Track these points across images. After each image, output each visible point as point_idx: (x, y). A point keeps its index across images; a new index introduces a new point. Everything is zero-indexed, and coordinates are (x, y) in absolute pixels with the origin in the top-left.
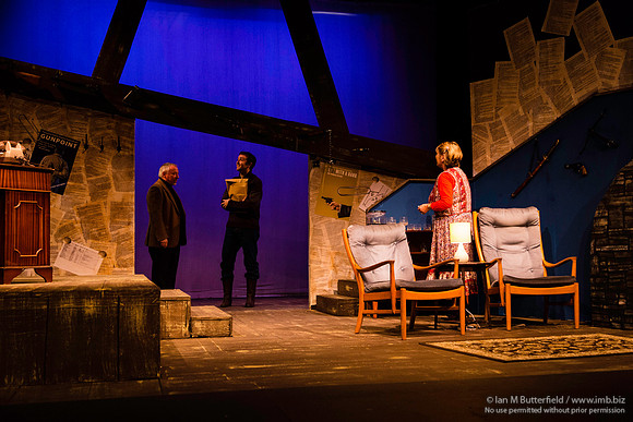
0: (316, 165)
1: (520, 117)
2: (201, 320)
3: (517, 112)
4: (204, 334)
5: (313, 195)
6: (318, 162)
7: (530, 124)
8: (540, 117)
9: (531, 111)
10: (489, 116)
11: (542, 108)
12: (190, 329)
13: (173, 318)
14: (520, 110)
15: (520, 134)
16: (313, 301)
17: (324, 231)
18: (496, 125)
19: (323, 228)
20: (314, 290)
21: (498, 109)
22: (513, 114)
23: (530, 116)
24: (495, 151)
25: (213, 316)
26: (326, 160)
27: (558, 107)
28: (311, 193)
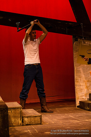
0: (76, 40)
2: (28, 117)
4: (29, 123)
5: (75, 55)
6: (77, 39)
12: (23, 122)
13: (15, 117)
16: (78, 104)
17: (82, 71)
19: (81, 70)
20: (78, 99)
25: (33, 115)
26: (81, 38)
28: (74, 54)
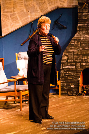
1: (24, 13)
3: (23, 11)
7: (29, 16)
8: (34, 14)
9: (30, 11)
10: (10, 11)
11: (35, 10)
14: (25, 10)
15: (25, 20)
18: (13, 15)
21: (14, 8)
22: (21, 11)
23: (29, 13)
24: (13, 26)
27: (42, 10)
